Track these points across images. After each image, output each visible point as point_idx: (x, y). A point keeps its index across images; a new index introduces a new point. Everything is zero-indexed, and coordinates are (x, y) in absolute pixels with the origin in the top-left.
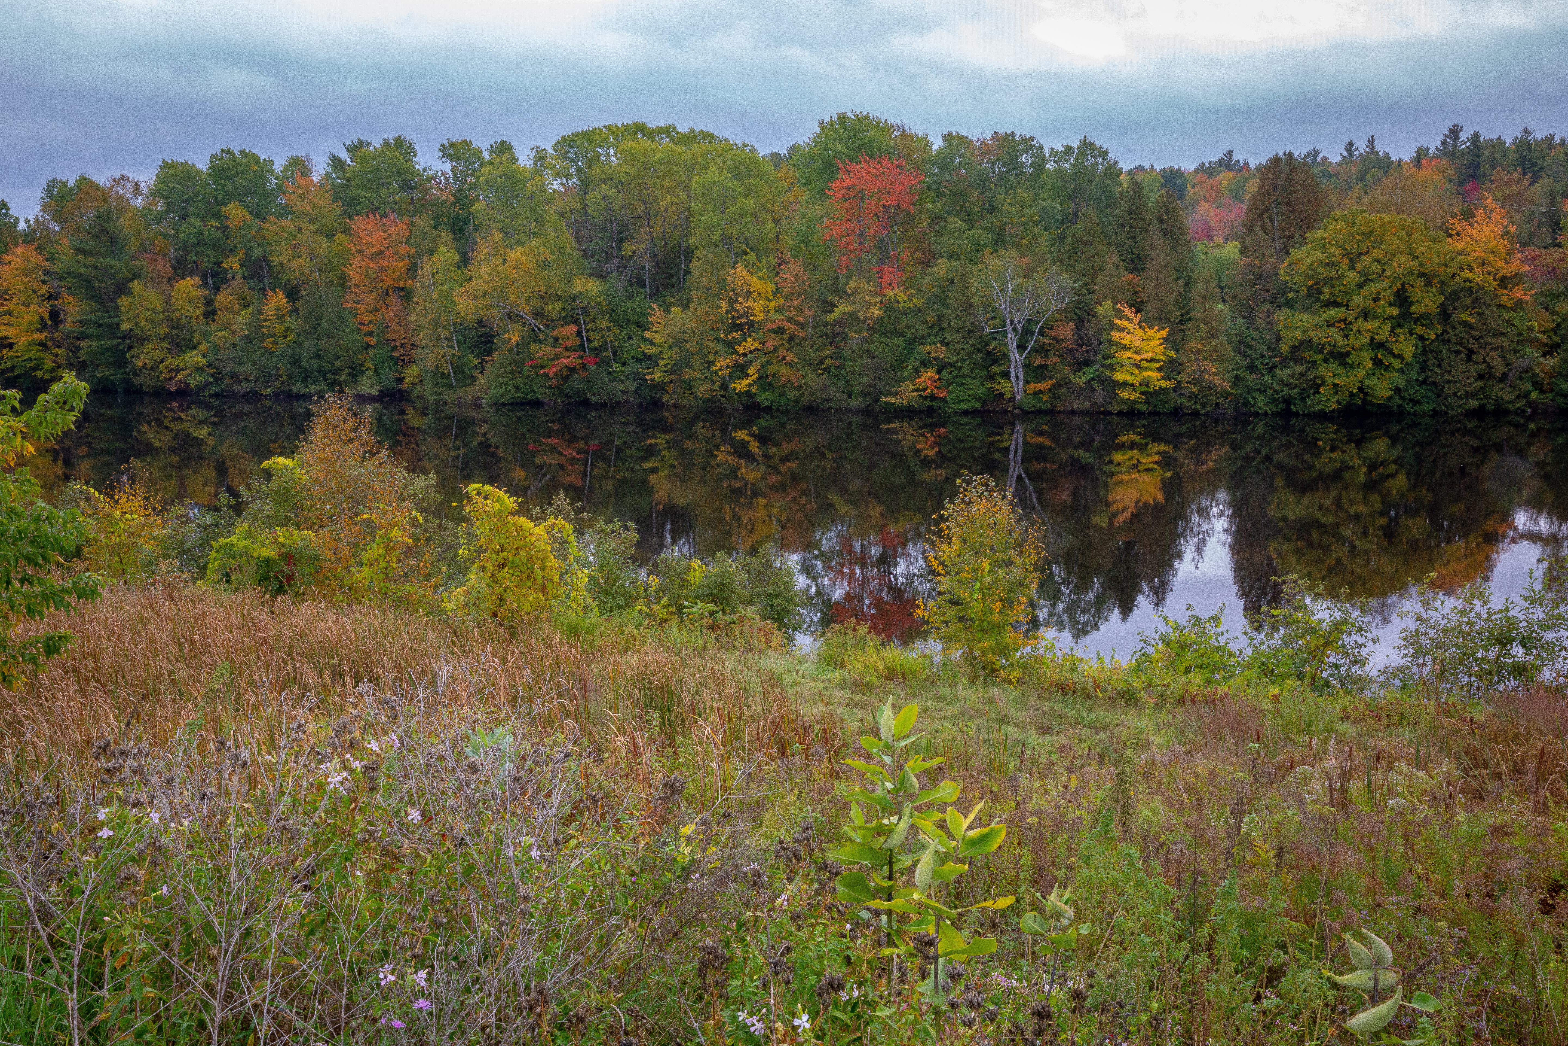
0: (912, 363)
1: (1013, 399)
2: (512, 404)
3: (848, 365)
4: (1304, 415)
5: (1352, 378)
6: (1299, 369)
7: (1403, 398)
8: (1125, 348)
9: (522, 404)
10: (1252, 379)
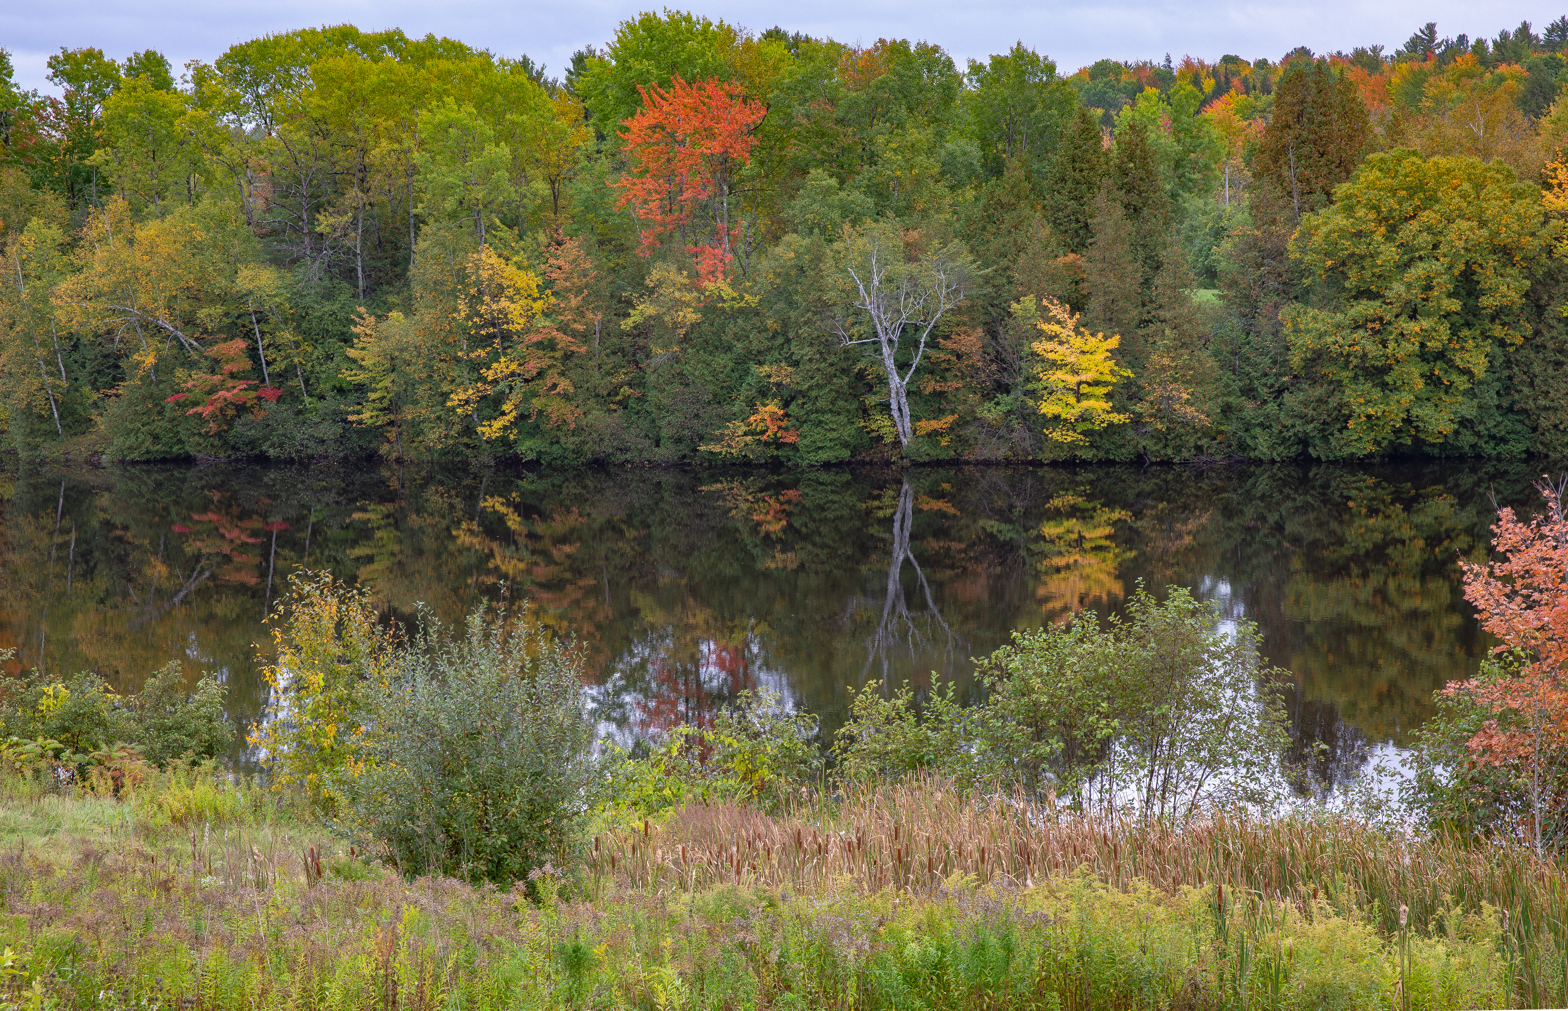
0: (744, 392)
1: (897, 443)
2: (147, 462)
3: (652, 395)
4: (1329, 462)
5: (1393, 407)
6: (1319, 391)
7: (1478, 434)
8: (1054, 365)
9: (164, 461)
10: (1249, 407)
